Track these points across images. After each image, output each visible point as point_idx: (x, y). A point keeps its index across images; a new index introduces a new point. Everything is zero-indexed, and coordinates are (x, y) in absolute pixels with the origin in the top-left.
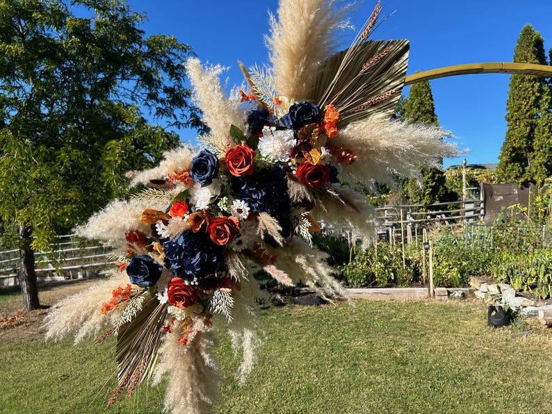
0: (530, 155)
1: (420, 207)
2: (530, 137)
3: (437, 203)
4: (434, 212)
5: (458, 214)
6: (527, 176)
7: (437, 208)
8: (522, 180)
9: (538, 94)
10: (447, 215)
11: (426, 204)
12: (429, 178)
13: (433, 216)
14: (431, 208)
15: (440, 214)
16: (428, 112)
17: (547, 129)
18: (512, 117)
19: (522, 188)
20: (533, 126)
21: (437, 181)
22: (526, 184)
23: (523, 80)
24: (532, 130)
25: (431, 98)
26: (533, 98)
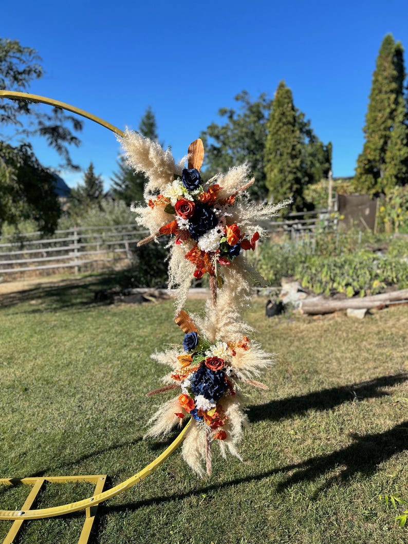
0: (383, 167)
1: (278, 217)
2: (383, 150)
3: (294, 213)
4: (291, 222)
5: (313, 224)
6: (378, 188)
7: (294, 218)
8: (373, 191)
9: (393, 106)
10: (303, 224)
11: (283, 214)
12: (287, 189)
13: (290, 226)
14: (289, 218)
15: (296, 224)
16: (289, 123)
17: (399, 141)
18: (369, 129)
19: (373, 199)
20: (386, 138)
21: (295, 192)
22: (377, 195)
23: (380, 92)
24: (385, 143)
25: (293, 109)
26: (388, 110)
